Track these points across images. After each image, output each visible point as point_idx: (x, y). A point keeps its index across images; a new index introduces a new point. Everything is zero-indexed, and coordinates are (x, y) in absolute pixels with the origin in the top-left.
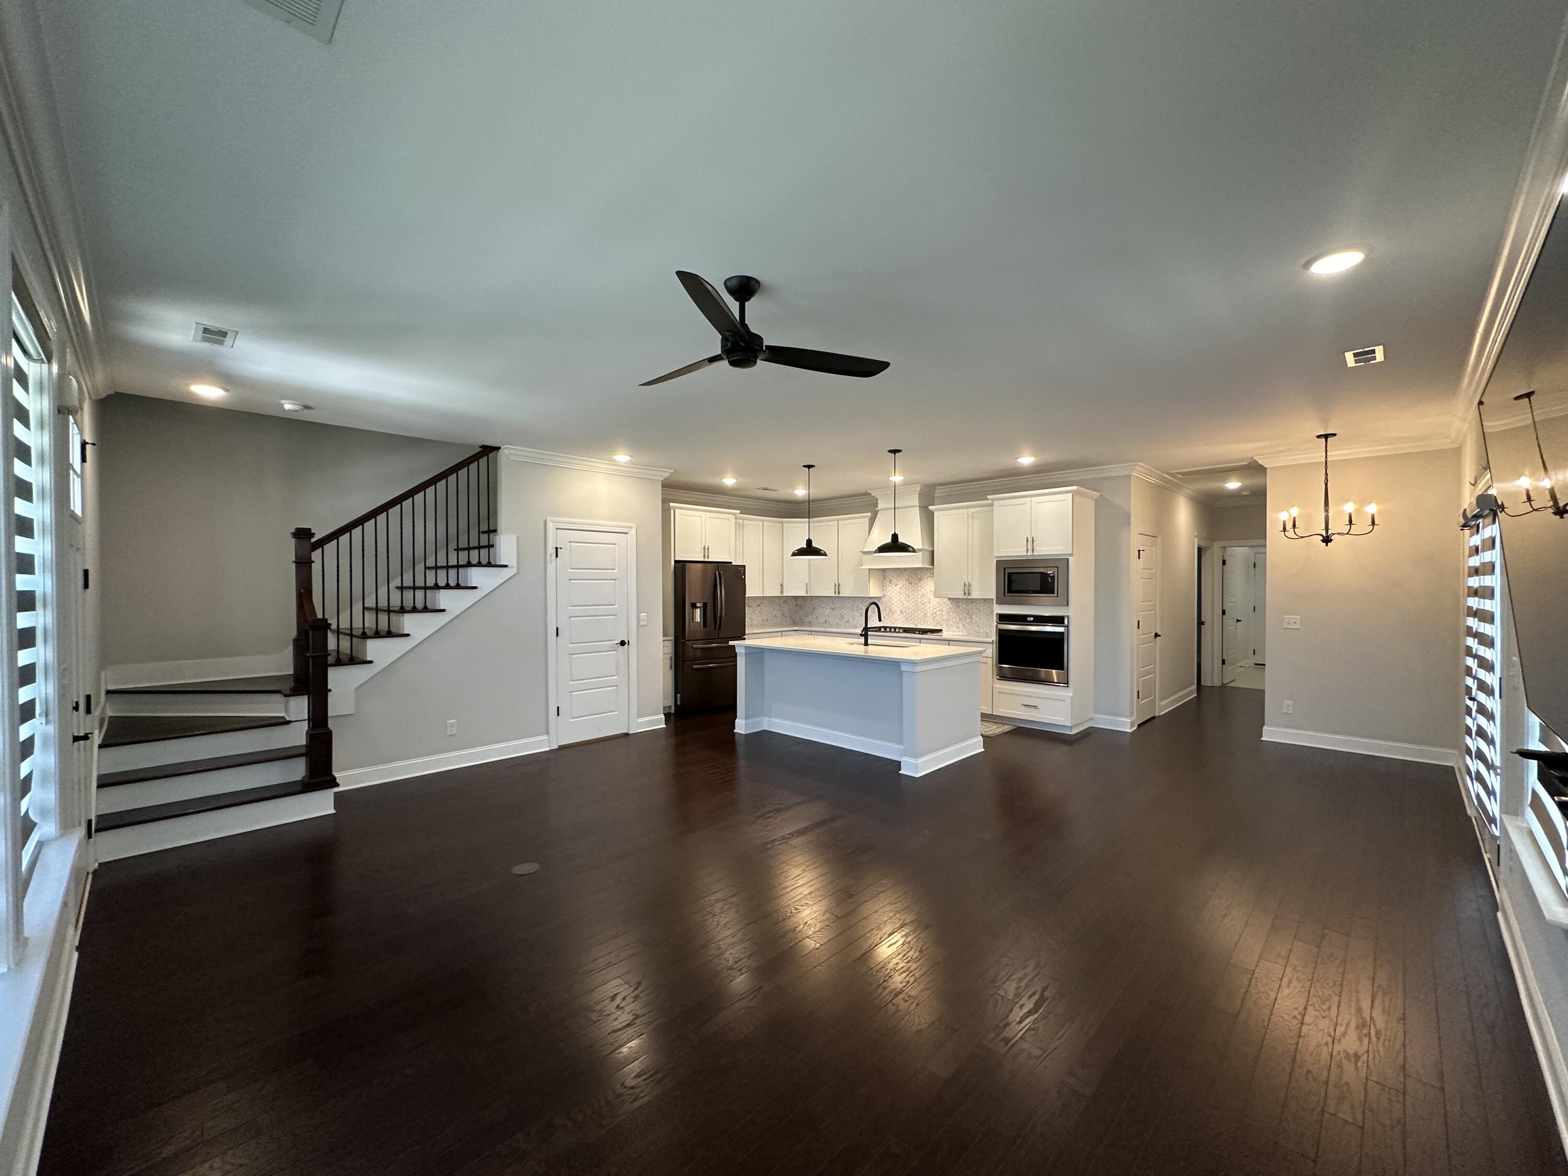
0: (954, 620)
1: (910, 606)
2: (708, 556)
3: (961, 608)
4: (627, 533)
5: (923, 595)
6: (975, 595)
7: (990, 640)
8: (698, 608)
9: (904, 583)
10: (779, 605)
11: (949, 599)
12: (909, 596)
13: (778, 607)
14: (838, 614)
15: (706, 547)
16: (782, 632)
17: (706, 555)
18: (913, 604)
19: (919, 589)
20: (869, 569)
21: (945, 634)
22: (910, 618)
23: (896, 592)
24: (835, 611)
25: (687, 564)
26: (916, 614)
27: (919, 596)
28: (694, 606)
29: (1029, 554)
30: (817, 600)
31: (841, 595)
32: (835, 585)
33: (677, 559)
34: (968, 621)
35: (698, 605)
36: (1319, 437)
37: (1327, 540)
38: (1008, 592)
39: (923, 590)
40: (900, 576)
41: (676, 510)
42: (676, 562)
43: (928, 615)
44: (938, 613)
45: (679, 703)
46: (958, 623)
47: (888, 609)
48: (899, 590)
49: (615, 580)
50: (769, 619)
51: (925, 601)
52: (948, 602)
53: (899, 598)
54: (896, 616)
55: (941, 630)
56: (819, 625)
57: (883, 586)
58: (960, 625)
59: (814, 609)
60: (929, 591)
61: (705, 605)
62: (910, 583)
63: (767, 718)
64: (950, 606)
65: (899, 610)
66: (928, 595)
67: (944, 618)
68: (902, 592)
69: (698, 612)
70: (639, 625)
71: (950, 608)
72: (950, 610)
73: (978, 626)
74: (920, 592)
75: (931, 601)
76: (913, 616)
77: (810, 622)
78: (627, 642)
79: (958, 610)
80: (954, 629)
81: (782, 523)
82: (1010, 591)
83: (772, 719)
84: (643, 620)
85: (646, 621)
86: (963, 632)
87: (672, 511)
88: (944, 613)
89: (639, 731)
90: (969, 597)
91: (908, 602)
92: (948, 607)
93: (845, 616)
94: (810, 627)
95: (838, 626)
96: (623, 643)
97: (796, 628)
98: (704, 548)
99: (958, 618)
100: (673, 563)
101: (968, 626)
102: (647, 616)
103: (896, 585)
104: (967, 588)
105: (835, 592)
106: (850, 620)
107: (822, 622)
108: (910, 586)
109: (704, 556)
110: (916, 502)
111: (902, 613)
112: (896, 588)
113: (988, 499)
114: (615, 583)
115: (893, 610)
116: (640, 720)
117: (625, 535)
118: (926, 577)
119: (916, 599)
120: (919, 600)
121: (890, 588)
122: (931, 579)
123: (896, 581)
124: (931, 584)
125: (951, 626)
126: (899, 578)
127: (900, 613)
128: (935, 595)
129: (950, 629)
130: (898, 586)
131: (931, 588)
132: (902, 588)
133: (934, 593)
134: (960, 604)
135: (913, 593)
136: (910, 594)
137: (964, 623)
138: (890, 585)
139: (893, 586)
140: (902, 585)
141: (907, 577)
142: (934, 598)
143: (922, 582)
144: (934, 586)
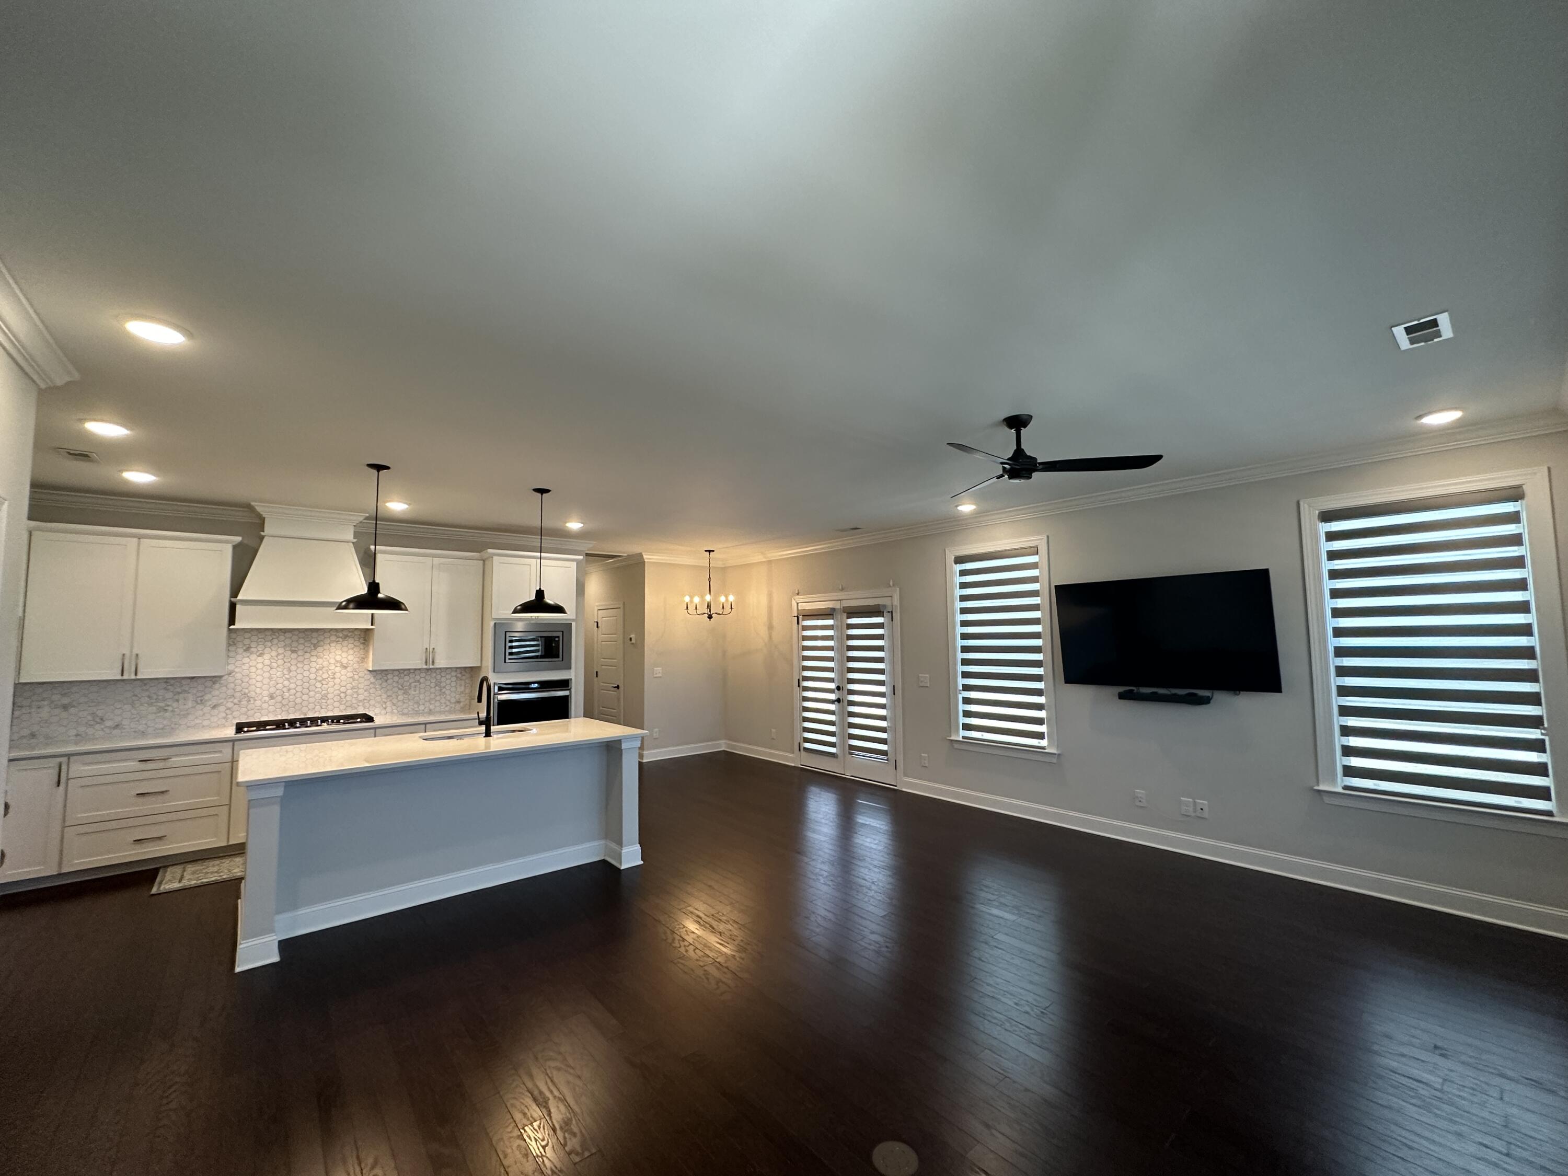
0: (378, 699)
1: (293, 686)
3: (390, 681)
5: (321, 669)
6: (441, 663)
9: (281, 650)
12: (290, 671)
14: (83, 714)
19: (314, 659)
22: (291, 704)
23: (260, 666)
27: (313, 670)
31: (142, 676)
32: (125, 658)
34: (400, 698)
36: (706, 551)
37: (710, 617)
39: (320, 661)
40: (271, 641)
43: (330, 696)
44: (349, 692)
47: (237, 695)
48: (267, 662)
51: (325, 676)
52: (369, 676)
53: (266, 675)
54: (258, 703)
55: (370, 715)
58: (389, 704)
60: (332, 661)
62: (293, 652)
64: (372, 680)
65: (266, 693)
67: (361, 697)
68: (275, 665)
72: (372, 686)
73: (418, 703)
74: (313, 664)
75: (338, 675)
79: (384, 684)
80: (388, 711)
88: (361, 691)
90: (431, 667)
91: (288, 679)
92: (367, 683)
93: (108, 716)
99: (384, 696)
101: (400, 704)
104: (430, 657)
105: (123, 671)
106: (125, 722)
108: (294, 656)
110: (350, 536)
112: (260, 659)
115: (253, 694)
118: (328, 641)
120: (312, 676)
121: (246, 660)
122: (338, 645)
123: (260, 648)
124: (338, 652)
125: (385, 708)
126: (269, 644)
127: (267, 699)
128: (345, 667)
129: (384, 712)
130: (267, 656)
131: (338, 658)
132: (274, 659)
133: (345, 665)
134: (390, 676)
135: (300, 665)
136: (293, 668)
137: (395, 701)
138: (245, 654)
139: (253, 657)
140: (274, 654)
141: (288, 641)
142: (344, 672)
143: (320, 649)
144: (344, 655)
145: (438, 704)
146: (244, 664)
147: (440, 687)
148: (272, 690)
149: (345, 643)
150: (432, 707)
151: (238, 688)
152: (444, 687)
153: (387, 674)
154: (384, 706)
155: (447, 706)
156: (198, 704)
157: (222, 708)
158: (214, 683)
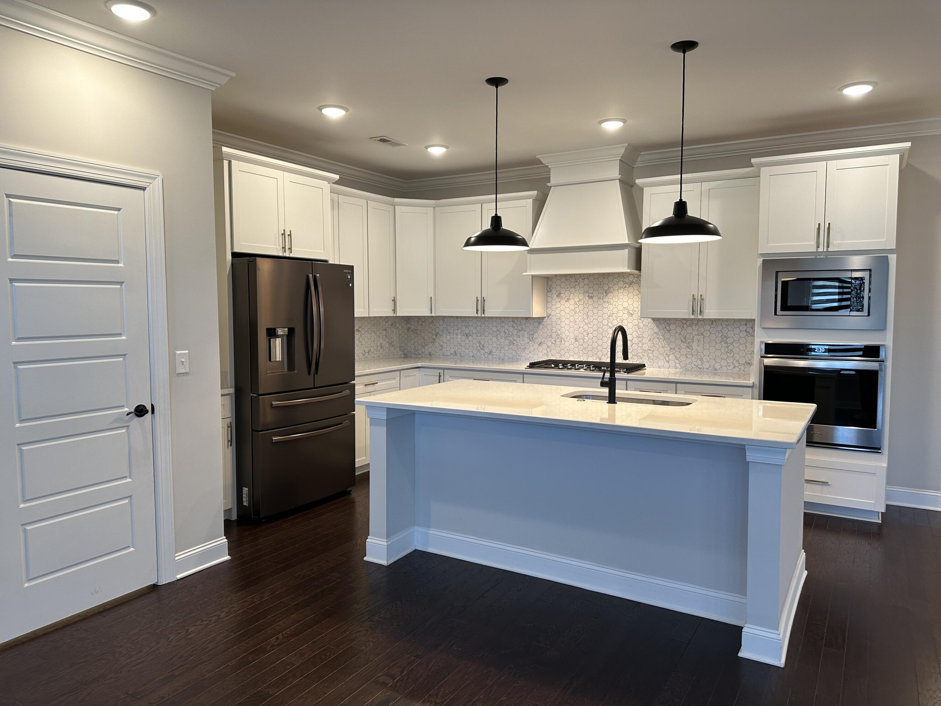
1: (590, 330)
2: (290, 249)
4: (144, 189)
5: (611, 315)
6: (710, 313)
7: (750, 382)
8: (278, 336)
9: (581, 297)
10: (386, 330)
11: (654, 319)
12: (588, 316)
13: (384, 333)
14: (475, 341)
15: (287, 233)
16: (400, 370)
17: (287, 247)
18: (595, 328)
19: (606, 305)
20: (533, 276)
21: (649, 372)
22: (590, 348)
23: (567, 310)
24: (470, 338)
25: (258, 259)
26: (600, 342)
28: (272, 333)
29: (821, 249)
30: (441, 322)
31: (487, 315)
32: (477, 300)
33: (236, 250)
34: (684, 351)
35: (280, 332)
38: (782, 310)
39: (611, 307)
40: (574, 287)
41: (234, 162)
42: (235, 255)
45: (245, 503)
46: (668, 355)
47: (554, 335)
48: (572, 307)
49: (121, 283)
50: (372, 350)
52: (653, 325)
53: (572, 319)
54: (567, 344)
55: (644, 366)
56: (445, 357)
57: (547, 302)
58: (672, 357)
59: (436, 335)
60: (620, 307)
61: (291, 331)
62: (591, 298)
63: (420, 529)
64: (656, 329)
65: (572, 336)
66: (620, 315)
67: (645, 347)
68: (577, 310)
69: (278, 343)
70: (174, 374)
71: (656, 333)
72: (656, 336)
73: (701, 360)
74: (605, 311)
76: (595, 345)
77: (430, 354)
78: (149, 408)
79: (667, 336)
80: (661, 363)
81: (394, 205)
82: (785, 307)
83: (431, 532)
84: (183, 362)
85: (187, 364)
86: (676, 368)
87: (226, 163)
88: (646, 340)
89: (179, 576)
90: (699, 317)
91: (587, 324)
93: (486, 344)
94: (430, 360)
95: (474, 359)
96: (140, 411)
97: (419, 364)
98: (284, 234)
99: (667, 348)
100: (229, 257)
101: (683, 358)
102: (189, 352)
103: (568, 300)
104: (698, 304)
105: (477, 310)
106: (494, 350)
107: (449, 353)
109: (284, 248)
110: (615, 172)
111: (576, 340)
112: (567, 304)
113: (752, 166)
114: (121, 289)
115: (563, 336)
116: (180, 556)
117: (141, 192)
119: (600, 319)
120: (605, 322)
121: (558, 305)
122: (625, 291)
123: (567, 294)
124: (626, 298)
125: (668, 362)
126: (573, 290)
127: (573, 341)
128: (632, 315)
129: (667, 365)
130: (572, 302)
131: (625, 305)
132: (577, 304)
133: (631, 312)
134: (672, 327)
135: (595, 311)
136: (590, 314)
137: (678, 355)
138: (557, 300)
139: (563, 302)
140: (577, 300)
141: (586, 288)
142: (630, 319)
143: (610, 296)
144: (630, 301)
145: (724, 363)
146: (557, 308)
147: (727, 343)
148: (576, 333)
149: (631, 289)
150: (717, 366)
151: (554, 330)
152: (732, 344)
153: (670, 324)
154: (667, 358)
155: (735, 367)
156: (530, 340)
157: (544, 346)
158: (540, 323)
